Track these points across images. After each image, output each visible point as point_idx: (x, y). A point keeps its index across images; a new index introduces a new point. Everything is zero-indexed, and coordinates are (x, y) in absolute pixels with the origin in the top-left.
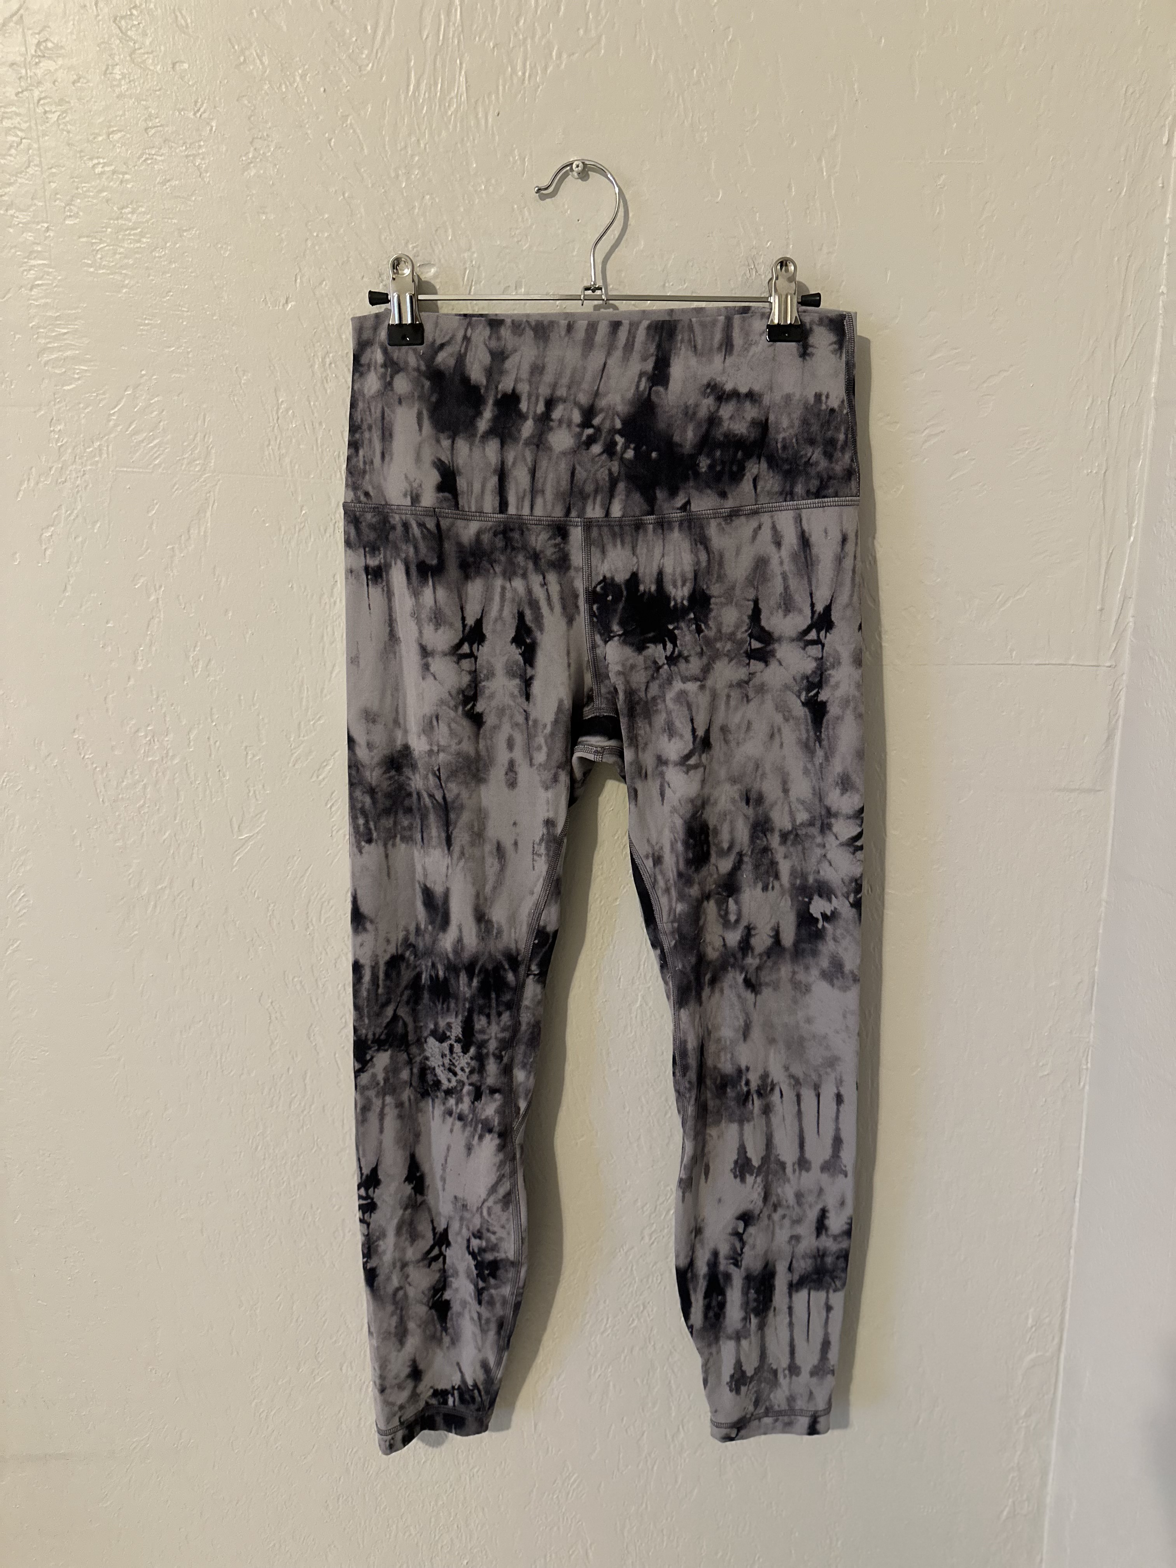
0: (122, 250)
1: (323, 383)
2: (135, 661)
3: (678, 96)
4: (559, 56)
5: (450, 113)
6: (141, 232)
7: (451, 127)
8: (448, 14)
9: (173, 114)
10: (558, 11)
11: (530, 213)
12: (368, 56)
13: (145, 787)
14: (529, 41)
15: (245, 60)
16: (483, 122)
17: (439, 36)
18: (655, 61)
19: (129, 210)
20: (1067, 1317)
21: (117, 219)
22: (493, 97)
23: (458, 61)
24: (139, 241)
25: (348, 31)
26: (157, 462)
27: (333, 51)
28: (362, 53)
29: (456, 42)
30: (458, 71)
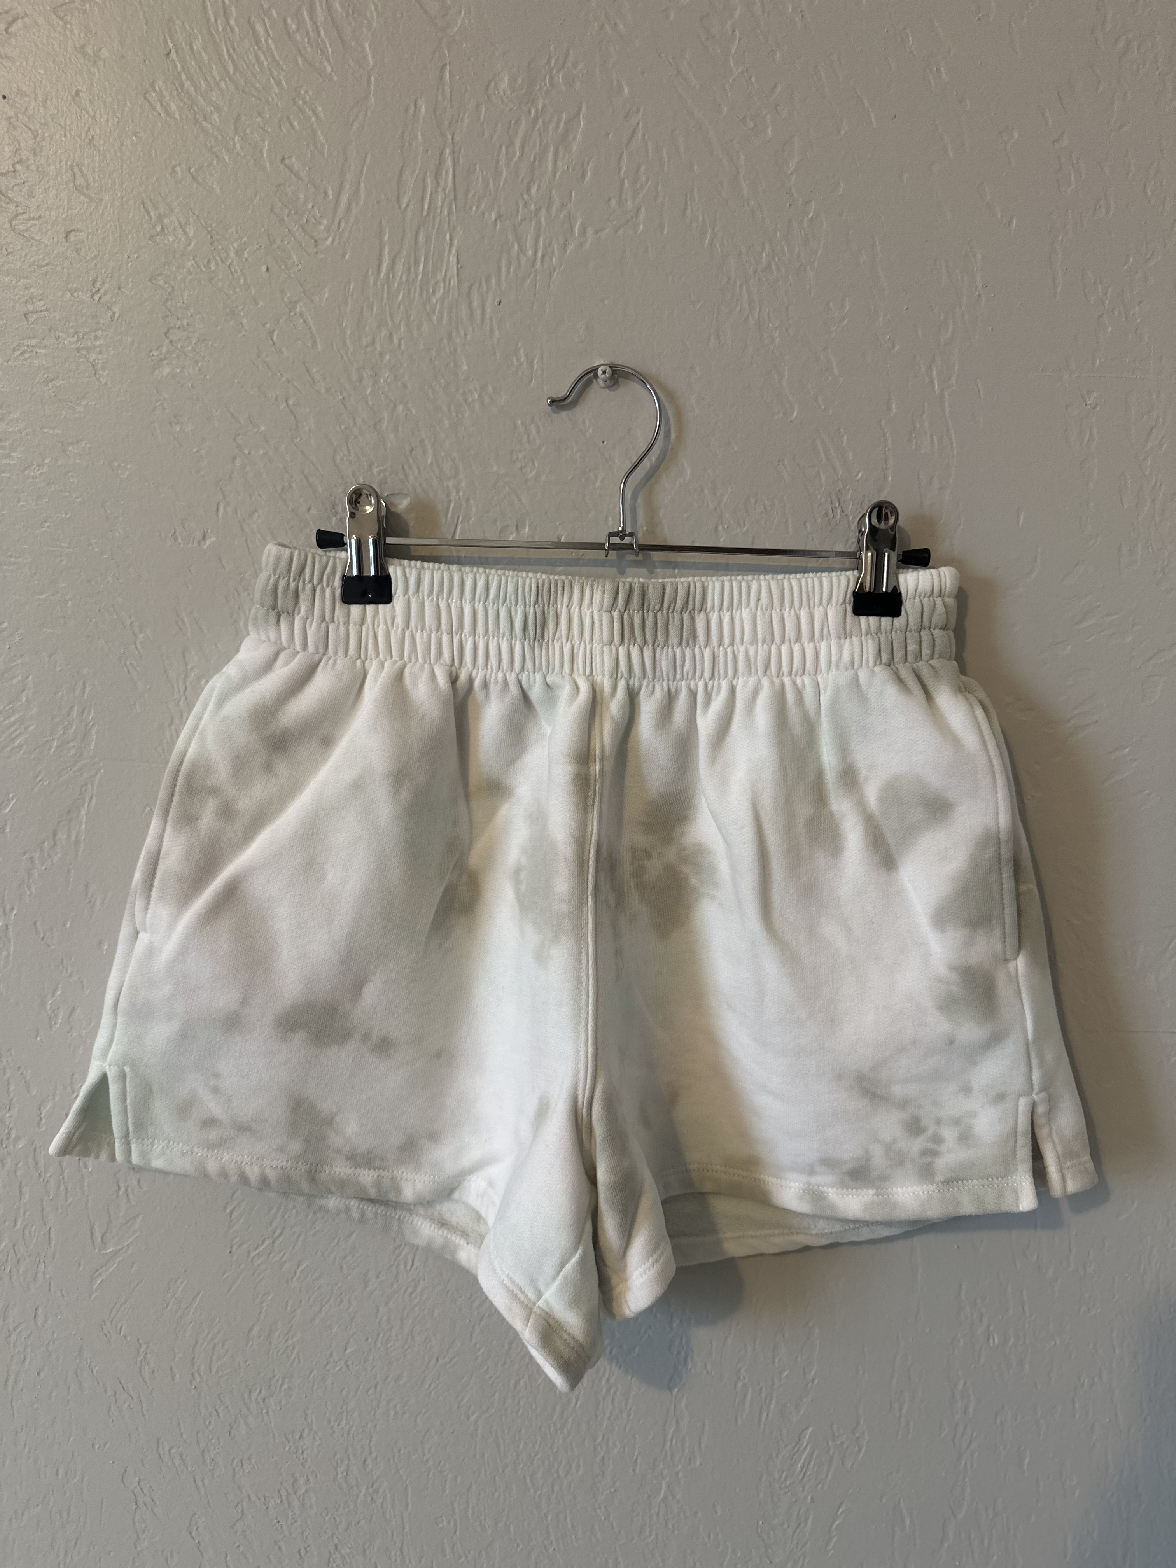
3: (741, 285)
4: (584, 231)
5: (434, 300)
7: (435, 318)
8: (436, 178)
9: (63, 295)
10: (583, 176)
11: (538, 432)
12: (328, 229)
14: (543, 212)
15: (163, 229)
16: (478, 313)
17: (423, 206)
18: (711, 243)
22: (494, 281)
23: (448, 235)
24: (8, 456)
25: (302, 196)
26: (16, 743)
27: (282, 220)
28: (320, 224)
29: (446, 212)
30: (447, 248)
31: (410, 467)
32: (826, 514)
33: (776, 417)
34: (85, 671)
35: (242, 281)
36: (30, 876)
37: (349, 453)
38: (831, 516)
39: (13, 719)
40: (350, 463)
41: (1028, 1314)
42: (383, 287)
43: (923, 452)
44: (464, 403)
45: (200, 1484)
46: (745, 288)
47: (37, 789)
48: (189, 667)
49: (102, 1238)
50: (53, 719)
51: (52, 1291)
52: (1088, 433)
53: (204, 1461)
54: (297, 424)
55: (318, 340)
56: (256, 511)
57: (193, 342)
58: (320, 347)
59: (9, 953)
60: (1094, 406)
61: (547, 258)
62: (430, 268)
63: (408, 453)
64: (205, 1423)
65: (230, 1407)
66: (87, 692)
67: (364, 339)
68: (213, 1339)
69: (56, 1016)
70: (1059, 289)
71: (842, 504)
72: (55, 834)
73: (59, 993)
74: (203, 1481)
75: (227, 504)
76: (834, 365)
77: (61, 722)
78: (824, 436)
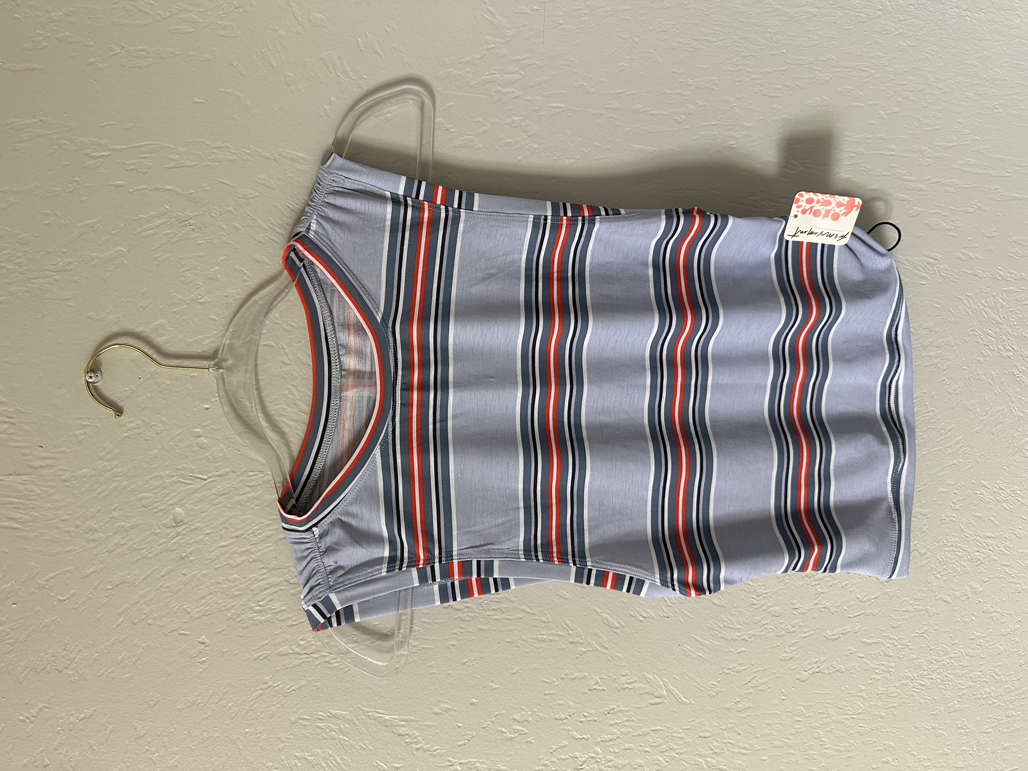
31: (156, 508)
32: (193, 230)
33: (125, 262)
34: (293, 719)
35: (21, 621)
37: (146, 548)
38: (194, 227)
39: (324, 765)
40: (152, 547)
41: (718, 122)
42: (29, 526)
43: (151, 164)
44: (111, 472)
45: (807, 634)
46: (33, 281)
47: (371, 748)
48: (291, 651)
49: (658, 698)
50: (324, 739)
51: (689, 727)
52: (142, 53)
53: (794, 632)
54: (125, 583)
55: (65, 569)
56: (184, 609)
57: (65, 652)
58: (72, 568)
59: (478, 762)
60: (121, 48)
61: (9, 415)
63: (145, 509)
64: (770, 632)
65: (762, 616)
66: (307, 717)
67: (66, 539)
68: (721, 628)
69: (518, 731)
70: (37, 66)
71: (186, 219)
72: (401, 735)
73: (504, 729)
74: (805, 632)
75: (180, 628)
76: (89, 222)
77: (327, 733)
78: (139, 230)
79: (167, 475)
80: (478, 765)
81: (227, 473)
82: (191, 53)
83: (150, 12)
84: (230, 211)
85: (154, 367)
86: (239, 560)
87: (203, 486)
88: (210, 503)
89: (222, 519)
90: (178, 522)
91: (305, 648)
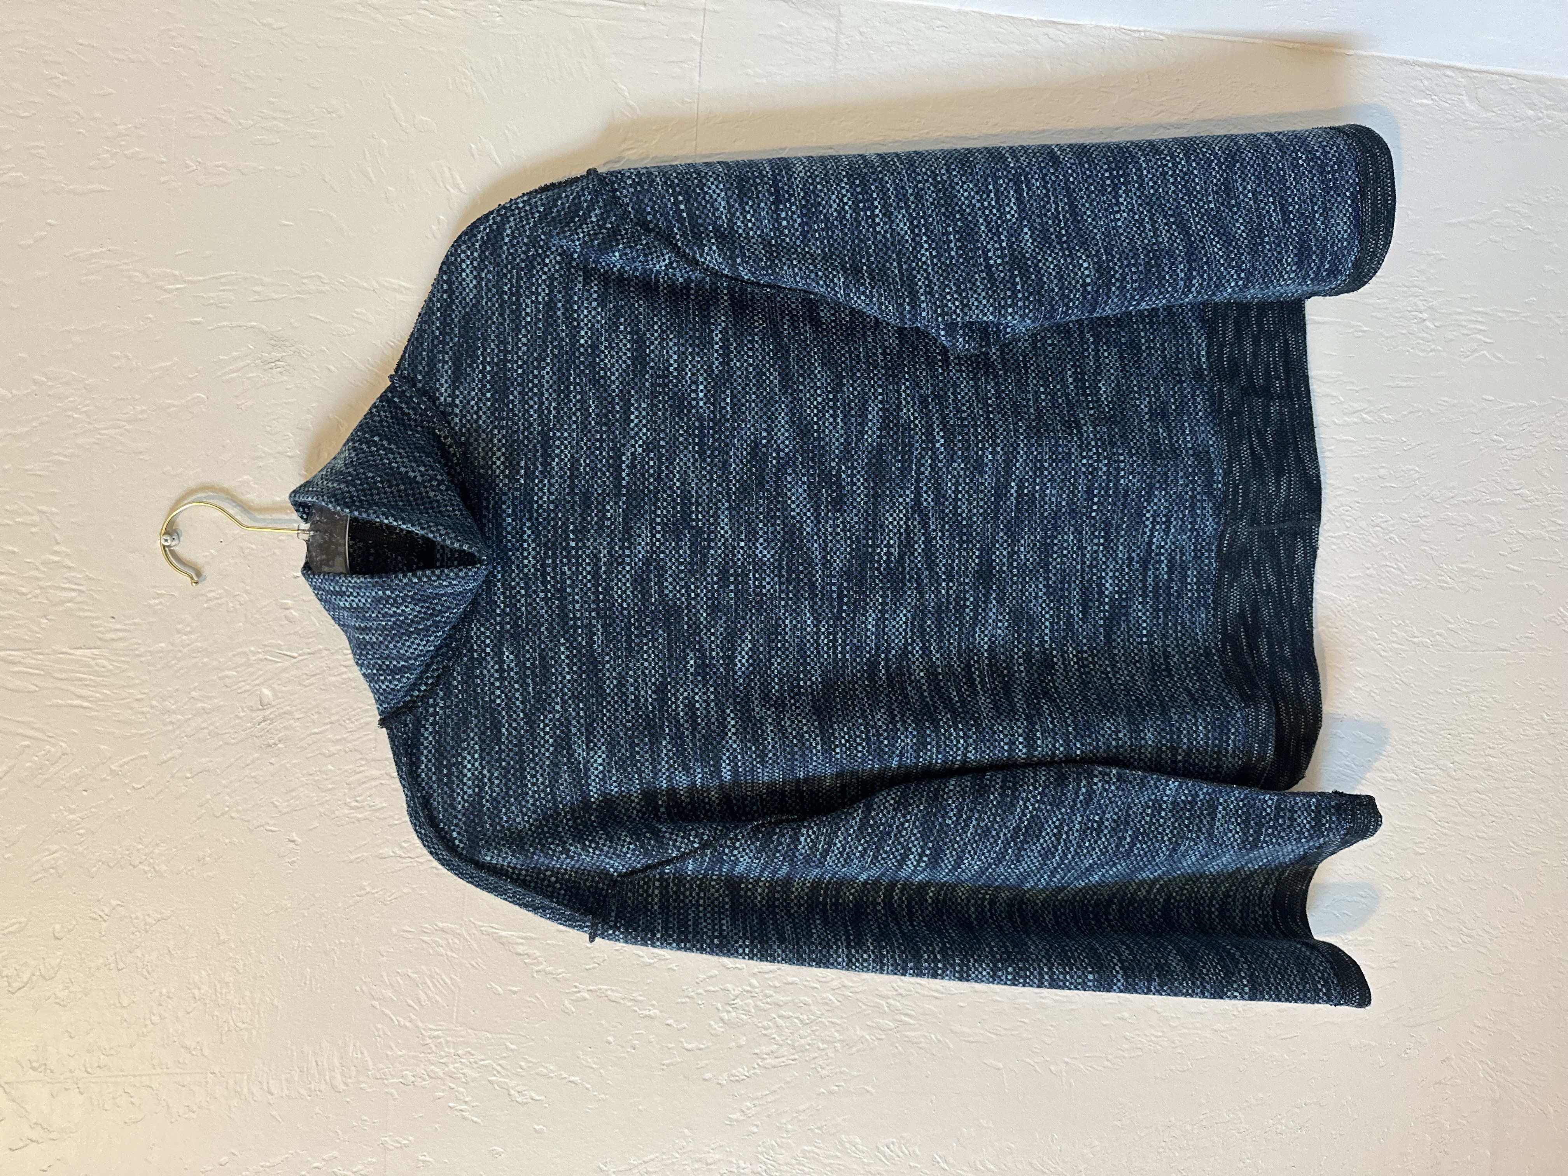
0: (236, 1001)
1: (375, 810)
2: (650, 1017)
3: (100, 434)
4: (56, 553)
5: (111, 667)
6: (219, 981)
7: (125, 667)
8: (14, 663)
9: (103, 942)
10: (13, 552)
11: (213, 591)
12: (54, 745)
13: (781, 1017)
14: (41, 583)
15: (53, 868)
16: (121, 634)
17: (36, 674)
18: (65, 456)
19: (196, 992)
20: (1424, 60)
21: (205, 1004)
22: (95, 622)
23: (59, 655)
24: (227, 983)
25: (28, 764)
26: (449, 982)
27: (47, 780)
28: (49, 752)
29: (41, 657)
30: (68, 657)
31: (240, 688)
32: (281, 373)
33: (204, 410)
34: (394, 930)
35: (94, 810)
36: (551, 973)
37: (229, 733)
38: (281, 369)
39: (430, 985)
40: (236, 732)
42: (99, 705)
43: (233, 298)
44: (191, 647)
46: (102, 432)
47: (484, 967)
50: (430, 954)
52: (220, 169)
54: (206, 771)
55: (141, 754)
56: (272, 802)
57: (140, 846)
58: (147, 753)
60: (198, 163)
61: (78, 581)
62: (85, 670)
63: (228, 689)
66: (410, 929)
67: (141, 720)
70: (103, 188)
72: (519, 954)
75: (267, 824)
76: (163, 364)
77: (433, 948)
78: (219, 373)
79: (252, 652)
80: (609, 993)
81: (320, 650)
82: (277, 168)
83: (230, 120)
84: (323, 351)
85: (237, 530)
86: (333, 749)
87: (293, 665)
88: (300, 684)
89: (314, 703)
90: (264, 705)
91: (408, 851)
